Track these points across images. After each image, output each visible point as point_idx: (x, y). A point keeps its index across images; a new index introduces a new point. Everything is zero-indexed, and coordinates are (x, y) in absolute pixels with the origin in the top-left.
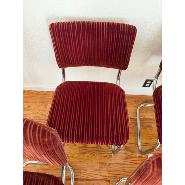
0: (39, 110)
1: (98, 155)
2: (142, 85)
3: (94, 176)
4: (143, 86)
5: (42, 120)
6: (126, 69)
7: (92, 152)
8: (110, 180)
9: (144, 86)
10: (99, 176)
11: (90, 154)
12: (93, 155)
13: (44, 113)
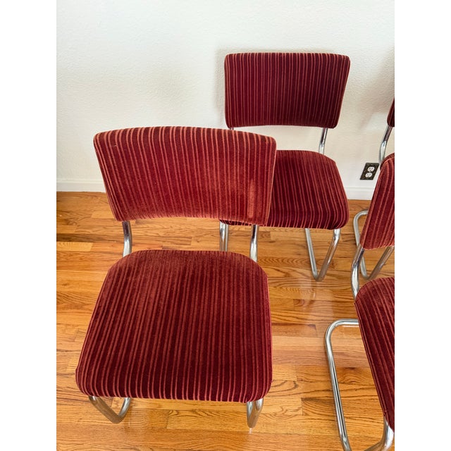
0: (173, 223)
1: (289, 289)
2: (360, 177)
3: (287, 318)
4: (361, 179)
5: (180, 237)
6: (335, 126)
7: (278, 284)
8: (317, 325)
9: (363, 177)
10: (295, 320)
11: (275, 287)
12: (281, 288)
13: (182, 227)
